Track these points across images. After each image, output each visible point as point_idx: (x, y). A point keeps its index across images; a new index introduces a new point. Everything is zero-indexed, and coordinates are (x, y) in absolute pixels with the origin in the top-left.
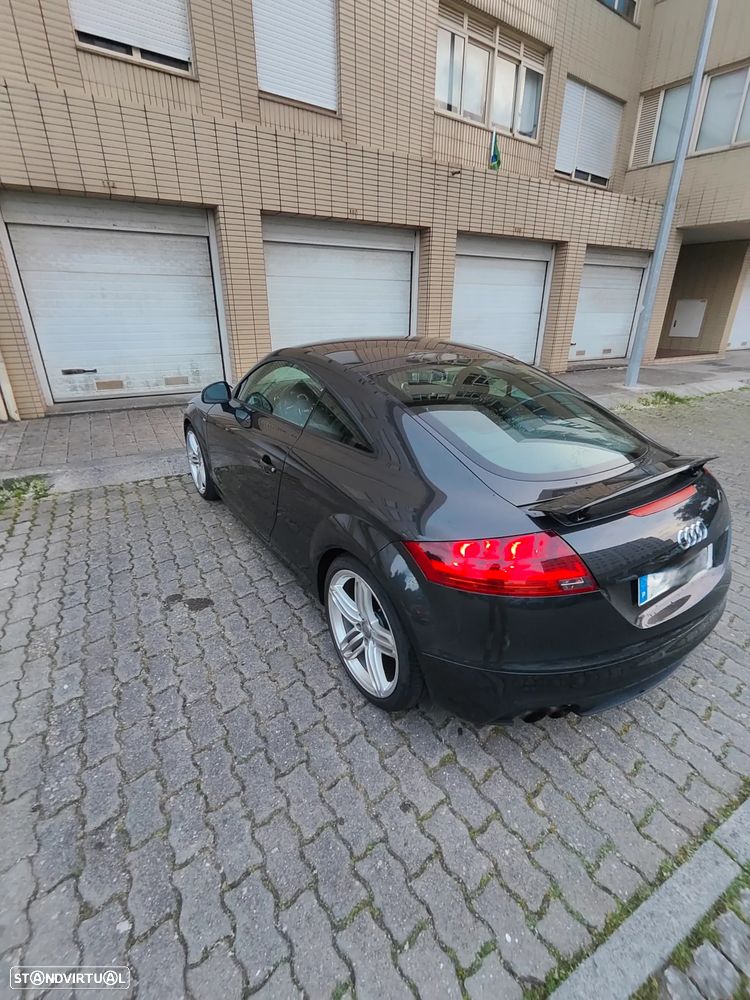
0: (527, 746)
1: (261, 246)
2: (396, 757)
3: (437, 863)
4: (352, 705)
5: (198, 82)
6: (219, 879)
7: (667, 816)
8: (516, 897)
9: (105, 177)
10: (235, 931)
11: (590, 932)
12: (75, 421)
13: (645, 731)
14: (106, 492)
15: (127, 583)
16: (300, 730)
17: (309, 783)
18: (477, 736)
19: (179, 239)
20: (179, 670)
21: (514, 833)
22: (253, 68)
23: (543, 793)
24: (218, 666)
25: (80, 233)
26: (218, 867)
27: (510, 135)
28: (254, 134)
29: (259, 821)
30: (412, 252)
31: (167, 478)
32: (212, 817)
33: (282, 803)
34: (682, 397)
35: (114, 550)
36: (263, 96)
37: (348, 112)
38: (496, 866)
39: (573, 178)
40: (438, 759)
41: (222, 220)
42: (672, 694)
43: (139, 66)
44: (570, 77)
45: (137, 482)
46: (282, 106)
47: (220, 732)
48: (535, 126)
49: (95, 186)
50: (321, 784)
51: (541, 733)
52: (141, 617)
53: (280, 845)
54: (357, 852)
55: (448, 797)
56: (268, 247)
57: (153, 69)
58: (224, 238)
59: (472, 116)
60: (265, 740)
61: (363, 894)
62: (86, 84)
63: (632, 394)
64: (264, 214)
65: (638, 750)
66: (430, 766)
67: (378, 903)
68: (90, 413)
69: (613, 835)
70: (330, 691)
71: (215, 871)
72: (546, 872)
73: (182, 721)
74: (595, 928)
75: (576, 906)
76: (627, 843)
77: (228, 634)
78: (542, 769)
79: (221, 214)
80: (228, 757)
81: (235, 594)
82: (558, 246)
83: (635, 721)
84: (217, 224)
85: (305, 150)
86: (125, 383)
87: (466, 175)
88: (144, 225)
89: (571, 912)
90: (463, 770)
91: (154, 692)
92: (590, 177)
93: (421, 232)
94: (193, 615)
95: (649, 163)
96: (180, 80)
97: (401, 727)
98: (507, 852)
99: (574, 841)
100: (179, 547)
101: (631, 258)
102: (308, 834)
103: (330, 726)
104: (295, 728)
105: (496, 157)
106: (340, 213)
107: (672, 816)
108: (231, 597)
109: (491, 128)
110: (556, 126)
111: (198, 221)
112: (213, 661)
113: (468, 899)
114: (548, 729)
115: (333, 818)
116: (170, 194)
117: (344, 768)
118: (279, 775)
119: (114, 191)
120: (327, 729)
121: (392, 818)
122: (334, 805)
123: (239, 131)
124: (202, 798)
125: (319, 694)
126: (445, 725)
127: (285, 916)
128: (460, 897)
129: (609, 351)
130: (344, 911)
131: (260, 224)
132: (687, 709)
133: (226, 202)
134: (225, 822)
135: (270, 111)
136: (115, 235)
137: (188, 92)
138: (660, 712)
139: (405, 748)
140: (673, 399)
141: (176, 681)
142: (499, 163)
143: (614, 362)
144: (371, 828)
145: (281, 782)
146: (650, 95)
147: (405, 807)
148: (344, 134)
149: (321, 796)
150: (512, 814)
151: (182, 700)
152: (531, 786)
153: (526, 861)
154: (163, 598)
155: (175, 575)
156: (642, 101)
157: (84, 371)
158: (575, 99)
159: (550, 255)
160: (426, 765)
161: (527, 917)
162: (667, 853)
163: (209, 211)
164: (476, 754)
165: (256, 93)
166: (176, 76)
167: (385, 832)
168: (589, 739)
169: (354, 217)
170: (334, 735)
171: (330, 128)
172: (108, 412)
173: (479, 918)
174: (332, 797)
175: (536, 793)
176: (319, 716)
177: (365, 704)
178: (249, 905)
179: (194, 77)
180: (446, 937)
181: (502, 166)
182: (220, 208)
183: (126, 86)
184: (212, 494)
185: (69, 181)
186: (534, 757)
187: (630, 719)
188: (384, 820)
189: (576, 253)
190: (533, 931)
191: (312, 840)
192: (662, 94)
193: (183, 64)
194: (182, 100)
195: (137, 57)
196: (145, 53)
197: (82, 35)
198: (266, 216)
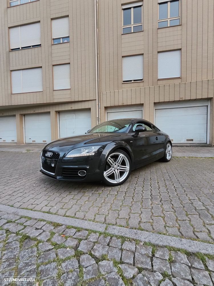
5: (144, 82)
9: (122, 102)
22: (157, 75)
28: (154, 88)
30: (207, 106)
36: (159, 80)
37: (184, 76)
43: (133, 83)
49: (120, 104)
57: (136, 82)
93: (210, 99)
106: (177, 99)
111: (140, 107)
119: (123, 104)
123: (150, 88)
131: (153, 105)
133: (145, 102)
135: (160, 83)
137: (142, 84)
163: (142, 105)
166: (140, 82)
169: (182, 99)
182: (144, 104)
185: (116, 104)
193: (142, 80)
194: (140, 86)
195: (133, 81)
196: (134, 80)
197: (124, 81)
198: (155, 104)
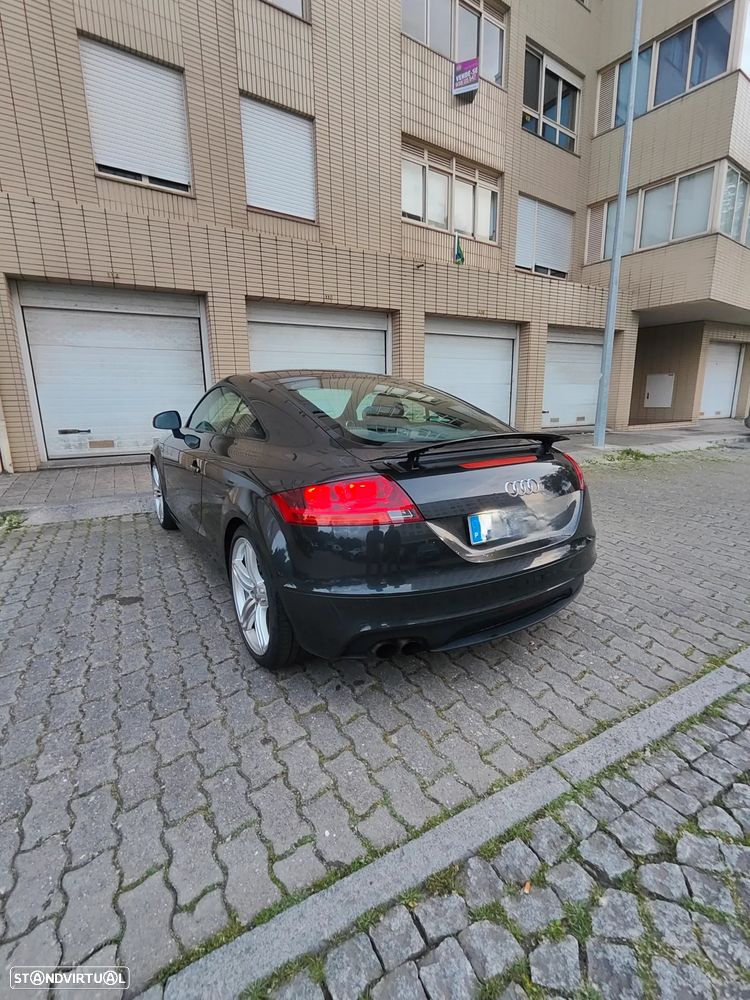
0: (398, 697)
1: (245, 324)
2: (271, 705)
3: (280, 781)
4: (244, 669)
5: (195, 199)
6: (72, 790)
7: (514, 749)
8: (345, 804)
9: (110, 270)
10: (72, 826)
11: (407, 830)
12: (63, 473)
13: (516, 688)
14: (76, 524)
15: (69, 587)
16: (188, 687)
17: (182, 723)
18: (353, 691)
19: (173, 320)
20: (92, 646)
21: (362, 760)
22: (243, 189)
23: (401, 732)
24: (130, 643)
25: (86, 315)
26: (75, 782)
27: (472, 238)
28: (241, 237)
29: (125, 749)
30: (385, 331)
31: (135, 515)
32: (82, 748)
33: (151, 737)
34: (647, 454)
35: (66, 563)
36: (251, 209)
37: (325, 221)
38: (335, 783)
39: (533, 272)
40: (310, 707)
41: (210, 304)
42: (551, 660)
43: (147, 188)
44: (521, 193)
45: (106, 518)
46: (267, 217)
47: (113, 687)
48: (494, 231)
49: (101, 276)
50: (192, 725)
51: (415, 689)
52: (72, 610)
53: (138, 768)
54: (208, 773)
55: (309, 734)
56: (253, 326)
57: (157, 190)
58: (212, 318)
59: (437, 224)
60: (153, 694)
61: (203, 802)
62: (101, 202)
63: (598, 452)
64: (249, 300)
65: (504, 702)
66: (300, 712)
67: (213, 809)
68: (79, 468)
69: (455, 762)
70: (226, 660)
71: (70, 785)
72: (381, 788)
73: (81, 680)
74: (413, 827)
75: (399, 811)
76: (467, 768)
77: (148, 621)
78: (407, 715)
79: (210, 299)
80: (114, 706)
81: (166, 593)
82: (522, 326)
83: (509, 681)
84: (206, 307)
85: (285, 250)
86: (115, 442)
87: (430, 269)
88: (143, 308)
89: (395, 816)
90: (331, 716)
91: (63, 661)
92: (549, 272)
93: (392, 314)
94: (121, 608)
95: (602, 260)
96: (180, 198)
97: (285, 685)
98: (350, 773)
99: (417, 766)
100: (127, 563)
101: (592, 337)
102: (167, 759)
103: (217, 684)
104: (184, 685)
105: (459, 255)
106: (317, 298)
107: (518, 749)
108: (161, 595)
109: (453, 233)
110: (513, 231)
111: (191, 305)
112: (125, 640)
113: (299, 806)
114: (423, 686)
115: (194, 748)
116: (165, 282)
117: (219, 713)
118: (156, 717)
119: (116, 281)
120: (213, 686)
121: (250, 749)
122: (199, 740)
123: (228, 235)
124: (78, 734)
125: (215, 661)
126: (326, 683)
127: (123, 817)
128: (292, 804)
129: (583, 419)
130: (179, 814)
131: (244, 307)
132: (563, 673)
133: (214, 290)
134: (93, 750)
135: (257, 221)
136: (117, 316)
137: (187, 207)
138: (535, 674)
139: (282, 700)
140: (638, 456)
141: (88, 653)
142: (463, 260)
143: (587, 428)
144: (228, 756)
145: (155, 723)
146: (596, 207)
147: (265, 741)
148: (322, 237)
149: (190, 733)
150: (365, 746)
151: (87, 667)
152: (390, 726)
153: (366, 779)
154: (98, 597)
155: (115, 581)
156: (589, 211)
157: (79, 431)
158: (527, 211)
159: (515, 334)
160: (297, 712)
161: (351, 819)
162: (503, 774)
163: (200, 297)
164: (347, 704)
165: (245, 208)
166: (177, 195)
167: (240, 759)
168: (459, 693)
169: (329, 301)
170: (219, 690)
171: (310, 233)
172: (97, 467)
173: (306, 820)
174: (199, 735)
175: (392, 733)
176: (210, 677)
177: (257, 668)
178: (92, 809)
179: (193, 196)
180: (268, 833)
181: (466, 262)
182: (210, 294)
183: (134, 202)
184: (170, 523)
185: (79, 272)
186: (402, 707)
187: (504, 679)
188: (242, 750)
189: (538, 333)
190: (353, 829)
191: (170, 764)
192: (606, 205)
193: (185, 187)
194: (181, 212)
195: (145, 182)
196: (152, 179)
197: (101, 167)
198: (251, 301)
